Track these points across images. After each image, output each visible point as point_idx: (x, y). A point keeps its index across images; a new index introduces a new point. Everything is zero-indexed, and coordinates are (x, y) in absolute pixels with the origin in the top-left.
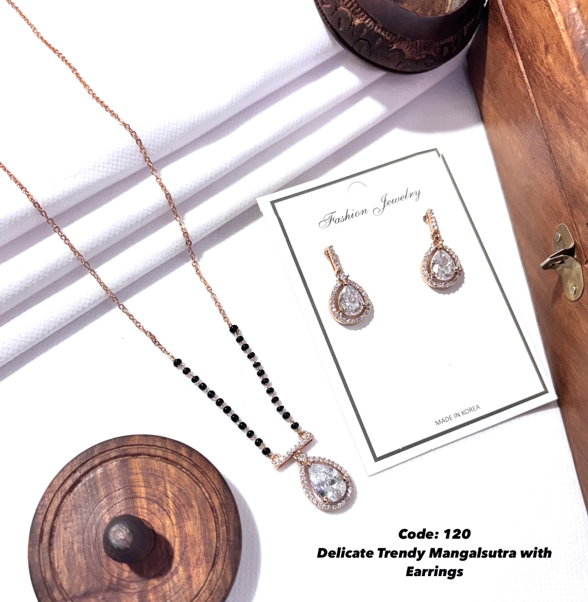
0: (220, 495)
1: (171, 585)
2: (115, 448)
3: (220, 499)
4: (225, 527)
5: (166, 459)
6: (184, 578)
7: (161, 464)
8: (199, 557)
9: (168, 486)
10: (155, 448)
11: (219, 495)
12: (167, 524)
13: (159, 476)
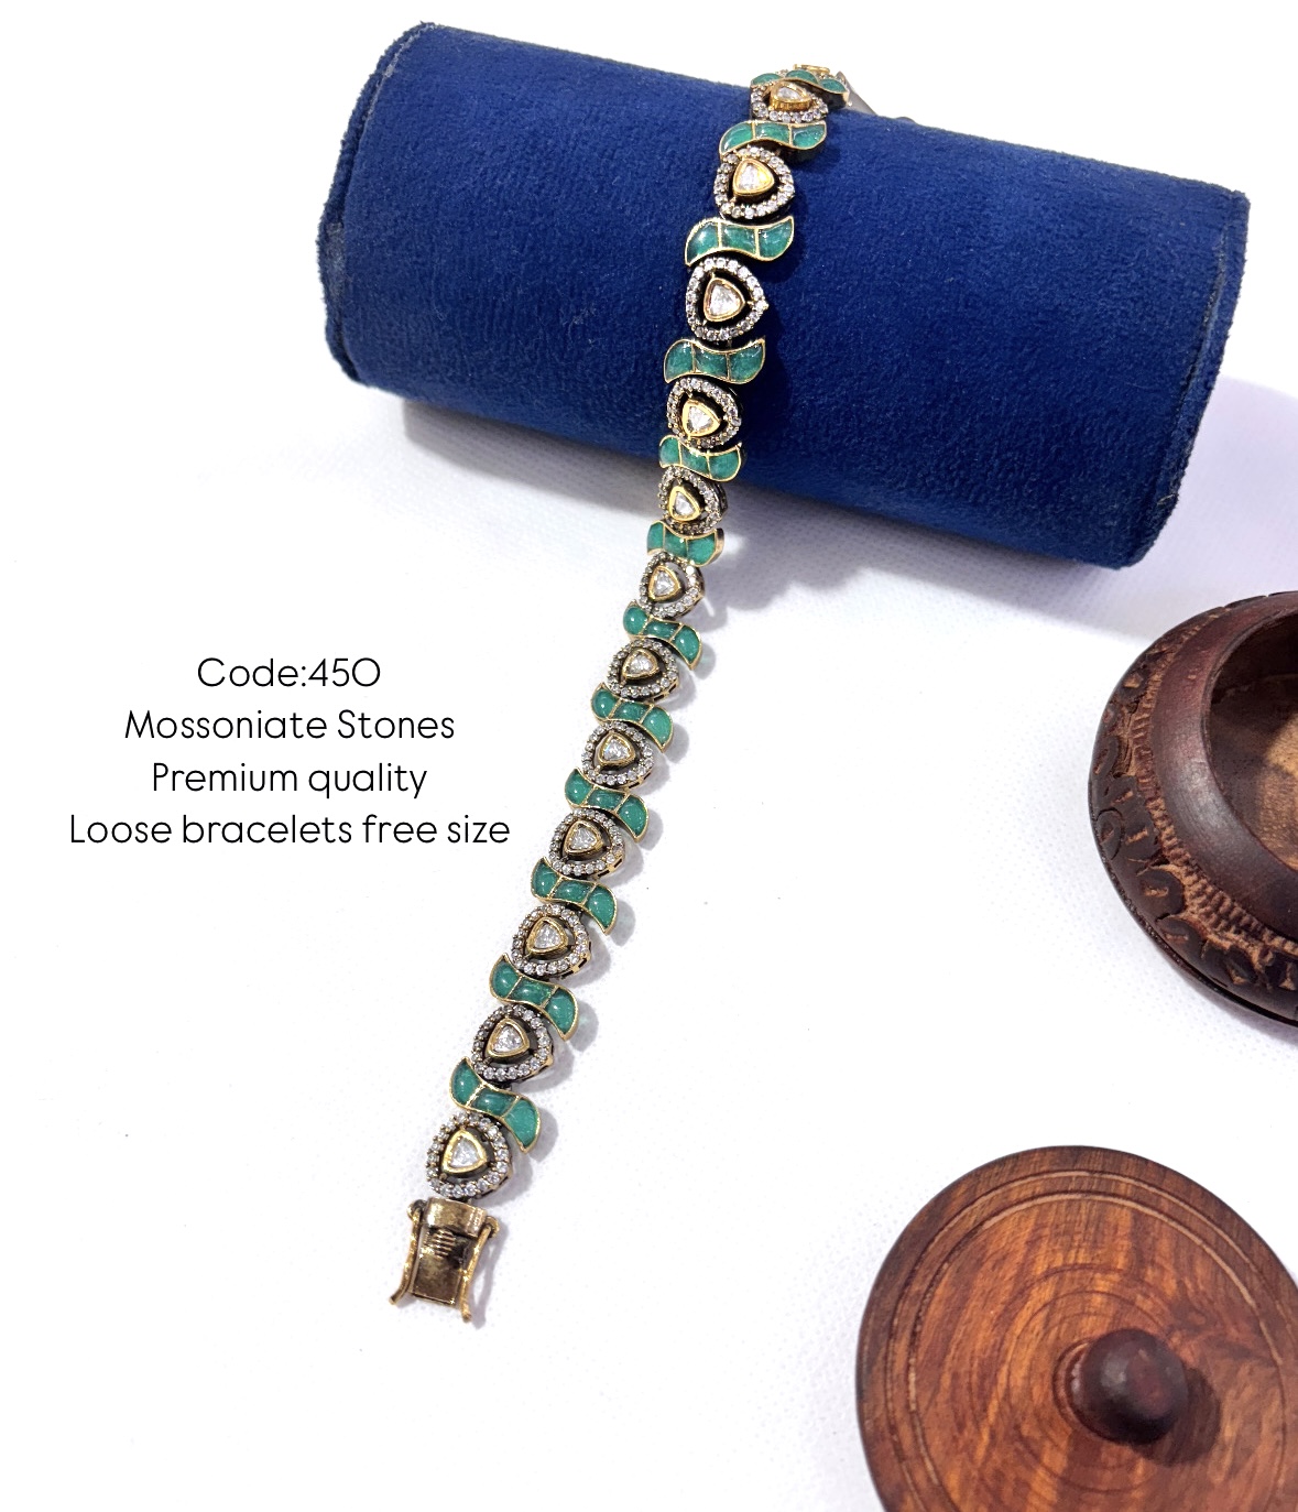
0: (886, 1358)
1: (1072, 1256)
4: (915, 1289)
6: (1041, 1252)
8: (994, 1268)
9: (980, 1453)
12: (1021, 1376)
13: (988, 1489)
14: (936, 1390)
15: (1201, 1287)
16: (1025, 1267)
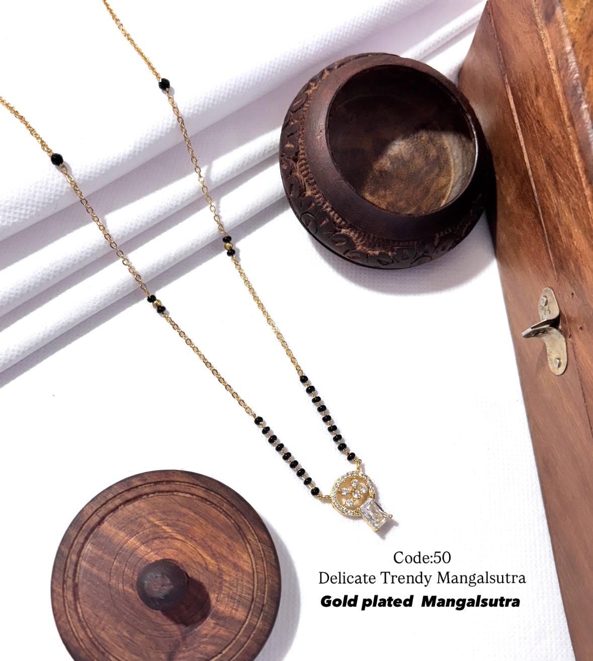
1: (227, 585)
2: (78, 533)
3: (201, 488)
4: (225, 505)
5: (128, 501)
6: (231, 570)
7: (128, 509)
8: (228, 544)
9: (151, 519)
10: (110, 502)
11: (197, 487)
12: (179, 546)
13: (136, 519)
14: (181, 505)
15: (202, 646)
16: (225, 559)
